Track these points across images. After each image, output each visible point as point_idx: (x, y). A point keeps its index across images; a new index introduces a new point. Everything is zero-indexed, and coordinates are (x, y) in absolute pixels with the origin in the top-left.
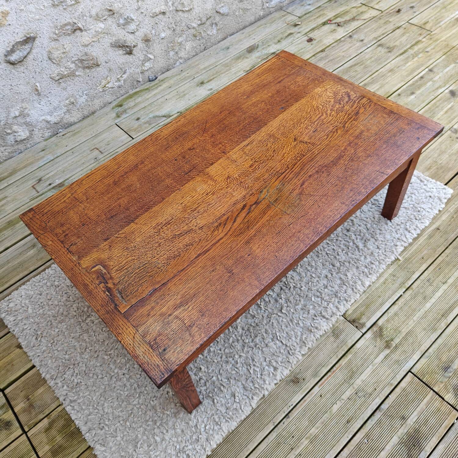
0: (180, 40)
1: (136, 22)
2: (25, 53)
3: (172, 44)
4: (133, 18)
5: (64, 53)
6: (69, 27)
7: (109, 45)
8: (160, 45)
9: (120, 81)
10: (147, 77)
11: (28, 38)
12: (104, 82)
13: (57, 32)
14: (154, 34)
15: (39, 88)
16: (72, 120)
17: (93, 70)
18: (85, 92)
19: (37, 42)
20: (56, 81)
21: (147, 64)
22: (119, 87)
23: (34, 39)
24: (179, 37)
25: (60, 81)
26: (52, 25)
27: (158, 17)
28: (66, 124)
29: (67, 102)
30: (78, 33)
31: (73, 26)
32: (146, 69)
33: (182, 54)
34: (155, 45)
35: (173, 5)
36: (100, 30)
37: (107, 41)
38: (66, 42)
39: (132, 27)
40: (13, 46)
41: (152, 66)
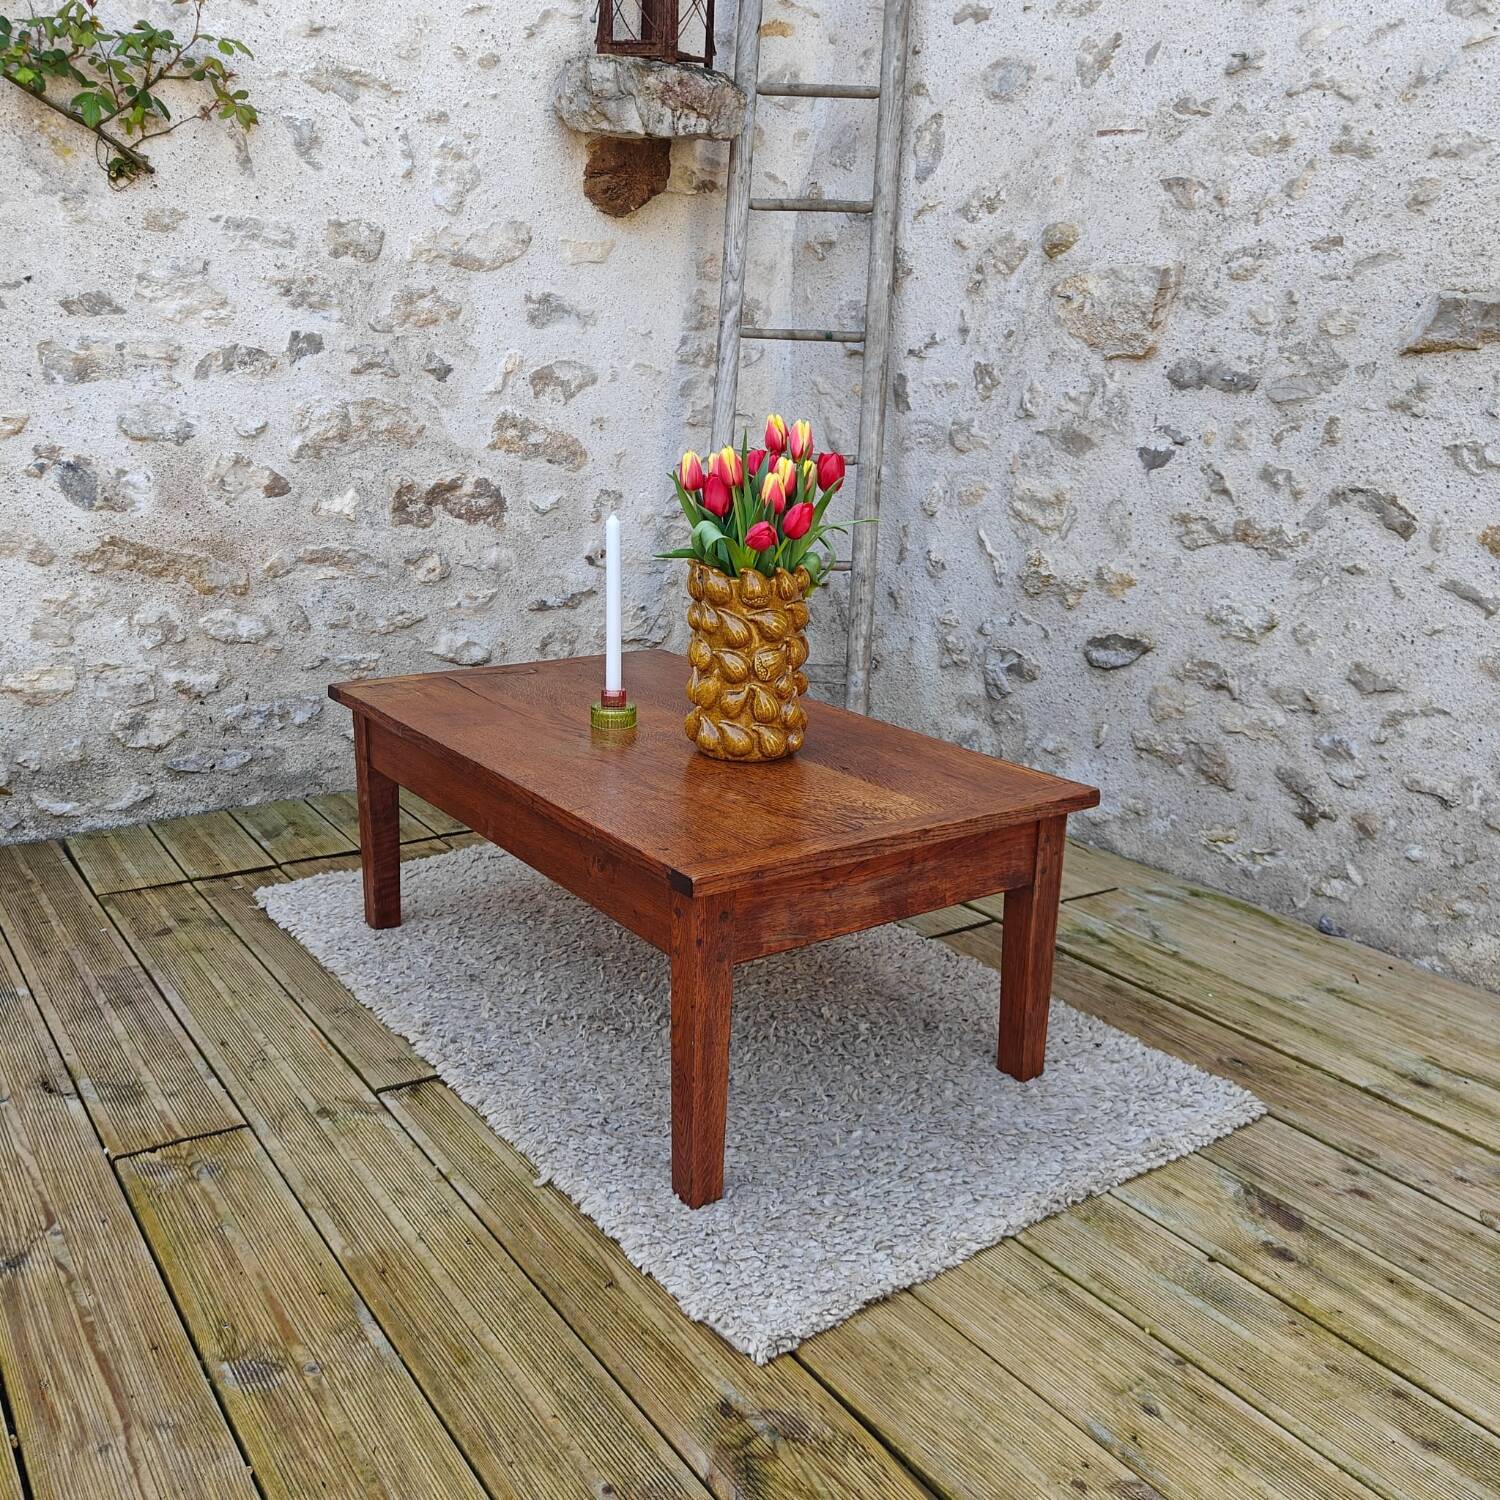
0: (1462, 906)
1: (1358, 767)
2: (1120, 662)
3: (1430, 897)
4: (1355, 752)
5: (1178, 710)
6: (1212, 673)
7: (1274, 768)
8: (1393, 869)
9: (1254, 862)
10: (1320, 914)
11: (1136, 641)
12: (1218, 832)
13: (1188, 666)
14: (1392, 829)
15: (1103, 734)
16: (1119, 844)
17: (1213, 789)
18: (1173, 817)
19: (1149, 657)
20: (1137, 748)
21: (1335, 883)
22: (1245, 873)
23: (1146, 650)
24: (1462, 897)
25: (1144, 755)
26: (1187, 648)
27: (1422, 798)
28: (1107, 841)
29: (1131, 801)
30: (1223, 695)
31: (1220, 677)
32: (1329, 892)
33: (1455, 950)
34: (1381, 856)
35: (1483, 801)
36: (1270, 724)
37: (1274, 756)
38: (1196, 695)
39: (1345, 771)
40: (1108, 638)
41: (1346, 898)
